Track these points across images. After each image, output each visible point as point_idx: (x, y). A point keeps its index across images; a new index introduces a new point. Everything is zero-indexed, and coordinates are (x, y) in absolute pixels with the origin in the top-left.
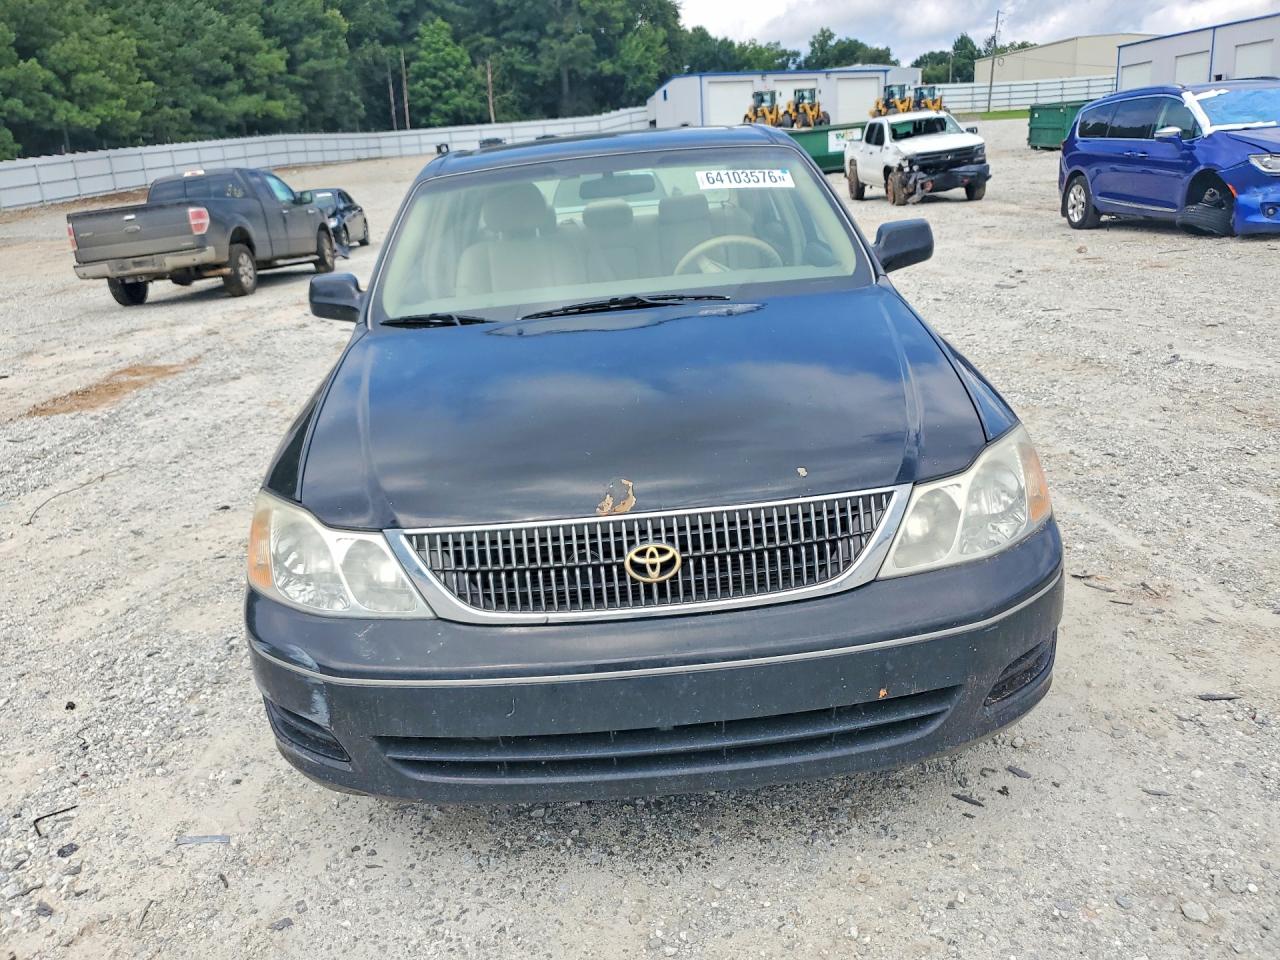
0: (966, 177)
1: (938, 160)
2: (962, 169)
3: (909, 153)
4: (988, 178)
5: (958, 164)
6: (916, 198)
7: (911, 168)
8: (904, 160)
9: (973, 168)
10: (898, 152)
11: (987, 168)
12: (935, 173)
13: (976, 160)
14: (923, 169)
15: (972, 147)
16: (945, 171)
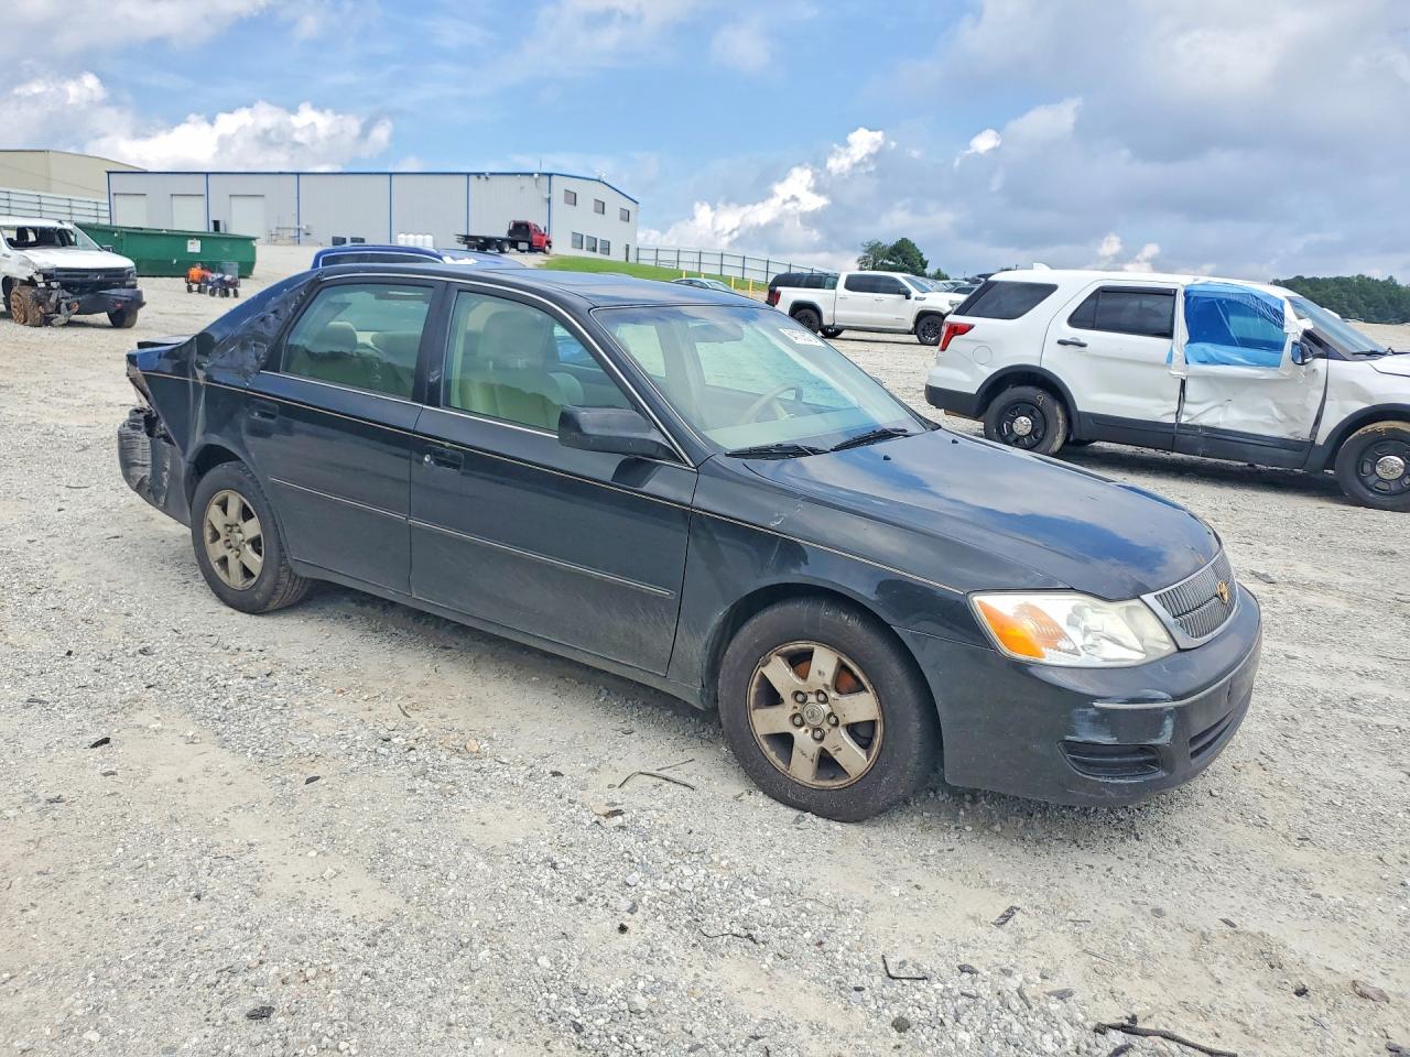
0: (120, 301)
1: (84, 279)
2: (114, 292)
3: (45, 266)
4: (142, 304)
5: (108, 286)
6: (61, 318)
7: (48, 284)
8: (37, 273)
9: (124, 292)
10: (28, 263)
11: (140, 293)
12: (80, 294)
13: (127, 283)
14: (65, 286)
15: (123, 269)
16: (92, 292)
